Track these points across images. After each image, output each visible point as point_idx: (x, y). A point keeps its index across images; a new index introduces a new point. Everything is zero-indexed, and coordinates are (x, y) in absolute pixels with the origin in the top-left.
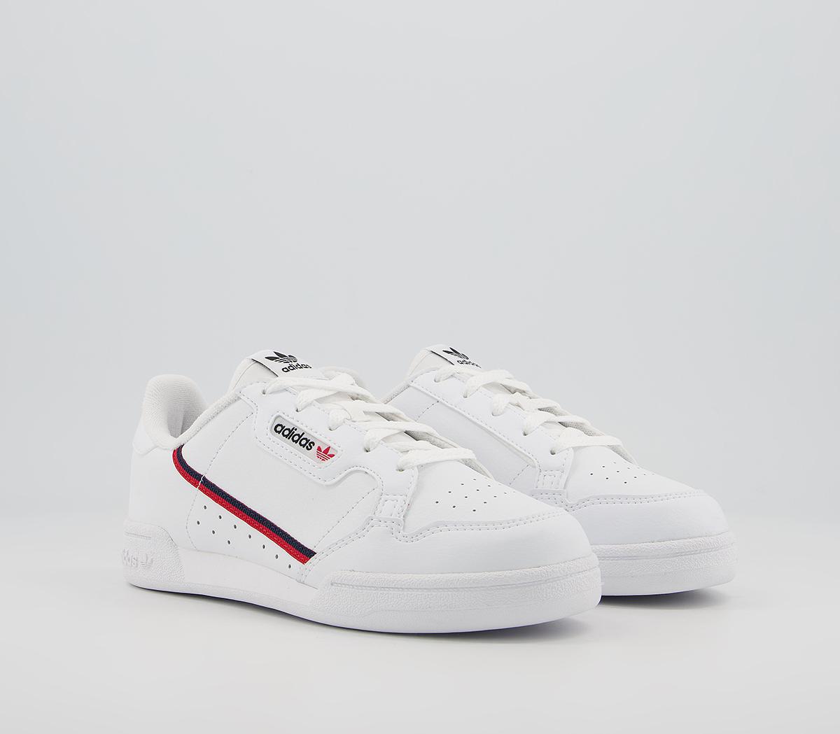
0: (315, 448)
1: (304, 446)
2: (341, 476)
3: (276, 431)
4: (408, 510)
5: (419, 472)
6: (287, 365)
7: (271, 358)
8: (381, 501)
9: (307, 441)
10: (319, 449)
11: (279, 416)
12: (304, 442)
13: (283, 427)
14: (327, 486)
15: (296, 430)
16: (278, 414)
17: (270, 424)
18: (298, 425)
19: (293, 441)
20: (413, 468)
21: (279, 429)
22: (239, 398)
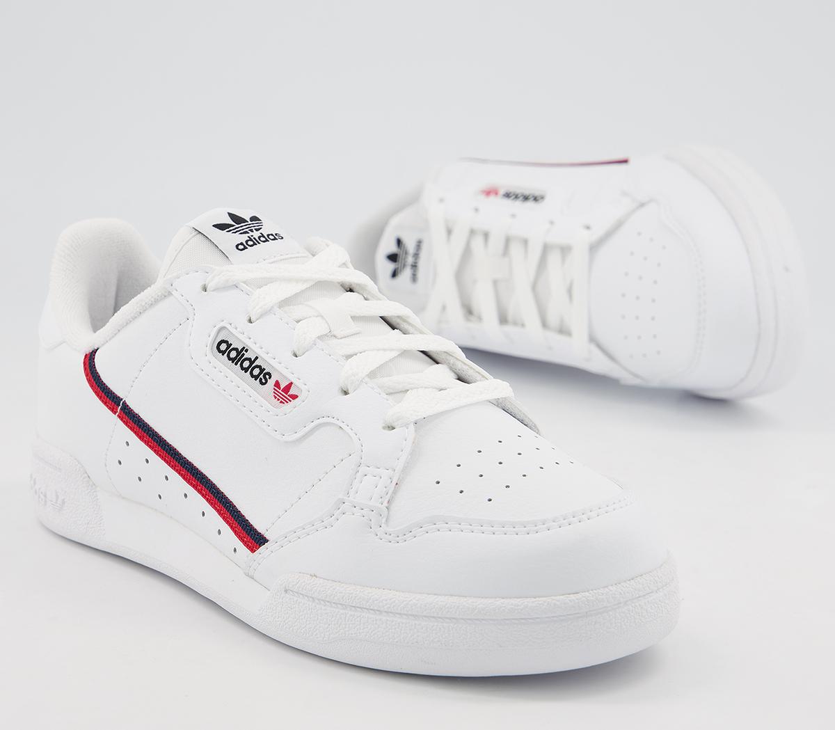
0: (271, 382)
1: (256, 377)
2: (306, 429)
3: (220, 351)
4: (395, 492)
5: (416, 431)
6: (244, 238)
7: (221, 227)
8: (358, 474)
9: (262, 370)
10: (277, 384)
11: (223, 328)
12: (256, 372)
13: (229, 346)
14: (286, 442)
15: (247, 351)
16: (222, 324)
17: (211, 339)
18: (249, 344)
19: (242, 368)
20: (407, 425)
21: (223, 347)
22: (170, 294)
